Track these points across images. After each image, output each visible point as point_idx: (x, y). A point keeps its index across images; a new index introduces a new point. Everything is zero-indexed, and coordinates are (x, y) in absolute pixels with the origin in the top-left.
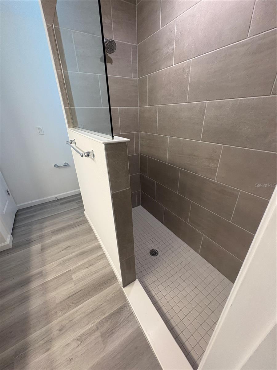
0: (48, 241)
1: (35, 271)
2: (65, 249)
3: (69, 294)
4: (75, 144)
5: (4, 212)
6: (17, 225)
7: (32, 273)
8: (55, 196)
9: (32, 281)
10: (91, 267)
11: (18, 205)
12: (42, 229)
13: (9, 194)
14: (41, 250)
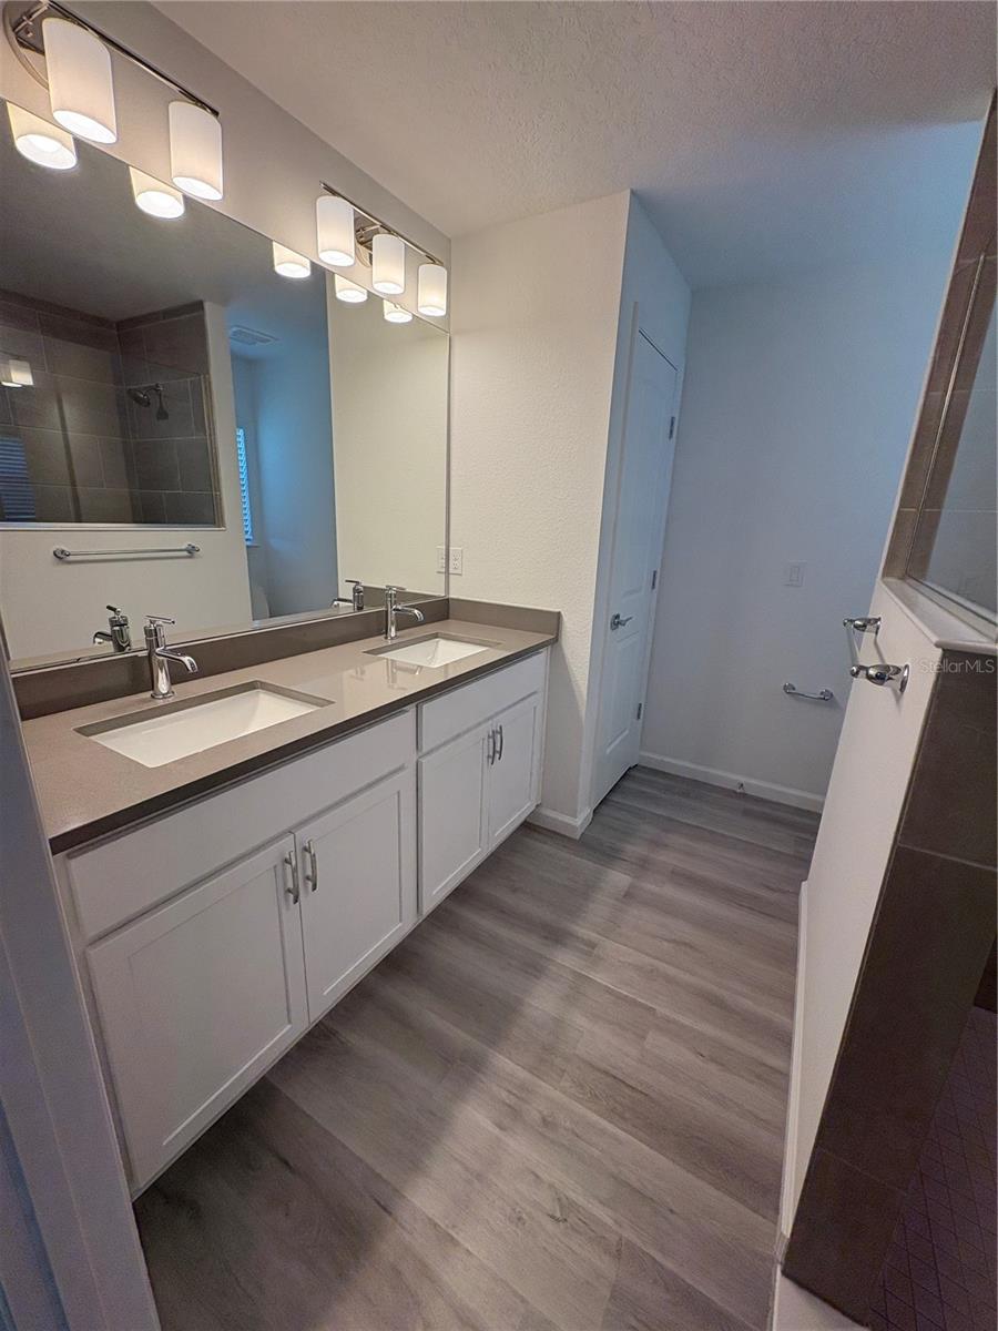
0: (650, 886)
1: (583, 931)
2: (674, 941)
3: (614, 1068)
4: (877, 633)
5: (608, 751)
6: (616, 798)
7: (577, 928)
8: (743, 779)
9: (565, 945)
10: (713, 1067)
11: (643, 753)
12: (656, 844)
13: (639, 717)
14: (623, 893)
